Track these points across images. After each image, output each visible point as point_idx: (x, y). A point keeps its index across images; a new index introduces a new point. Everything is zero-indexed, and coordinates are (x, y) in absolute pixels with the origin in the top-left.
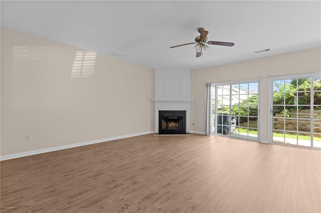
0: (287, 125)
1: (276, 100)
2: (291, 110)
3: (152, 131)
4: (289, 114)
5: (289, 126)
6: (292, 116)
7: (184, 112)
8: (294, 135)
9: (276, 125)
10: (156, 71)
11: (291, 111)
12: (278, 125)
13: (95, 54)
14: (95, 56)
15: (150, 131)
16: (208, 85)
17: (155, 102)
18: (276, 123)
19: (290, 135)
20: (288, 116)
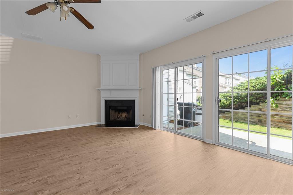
0: (273, 117)
1: (260, 87)
2: (278, 98)
3: (99, 122)
4: (275, 104)
5: (275, 117)
6: (279, 105)
7: (133, 101)
8: (281, 129)
9: (260, 116)
10: (101, 56)
11: (278, 100)
12: (263, 116)
13: (12, 38)
14: (12, 41)
15: (96, 122)
16: (154, 70)
17: (100, 91)
18: (261, 114)
19: (276, 129)
20: (274, 105)
